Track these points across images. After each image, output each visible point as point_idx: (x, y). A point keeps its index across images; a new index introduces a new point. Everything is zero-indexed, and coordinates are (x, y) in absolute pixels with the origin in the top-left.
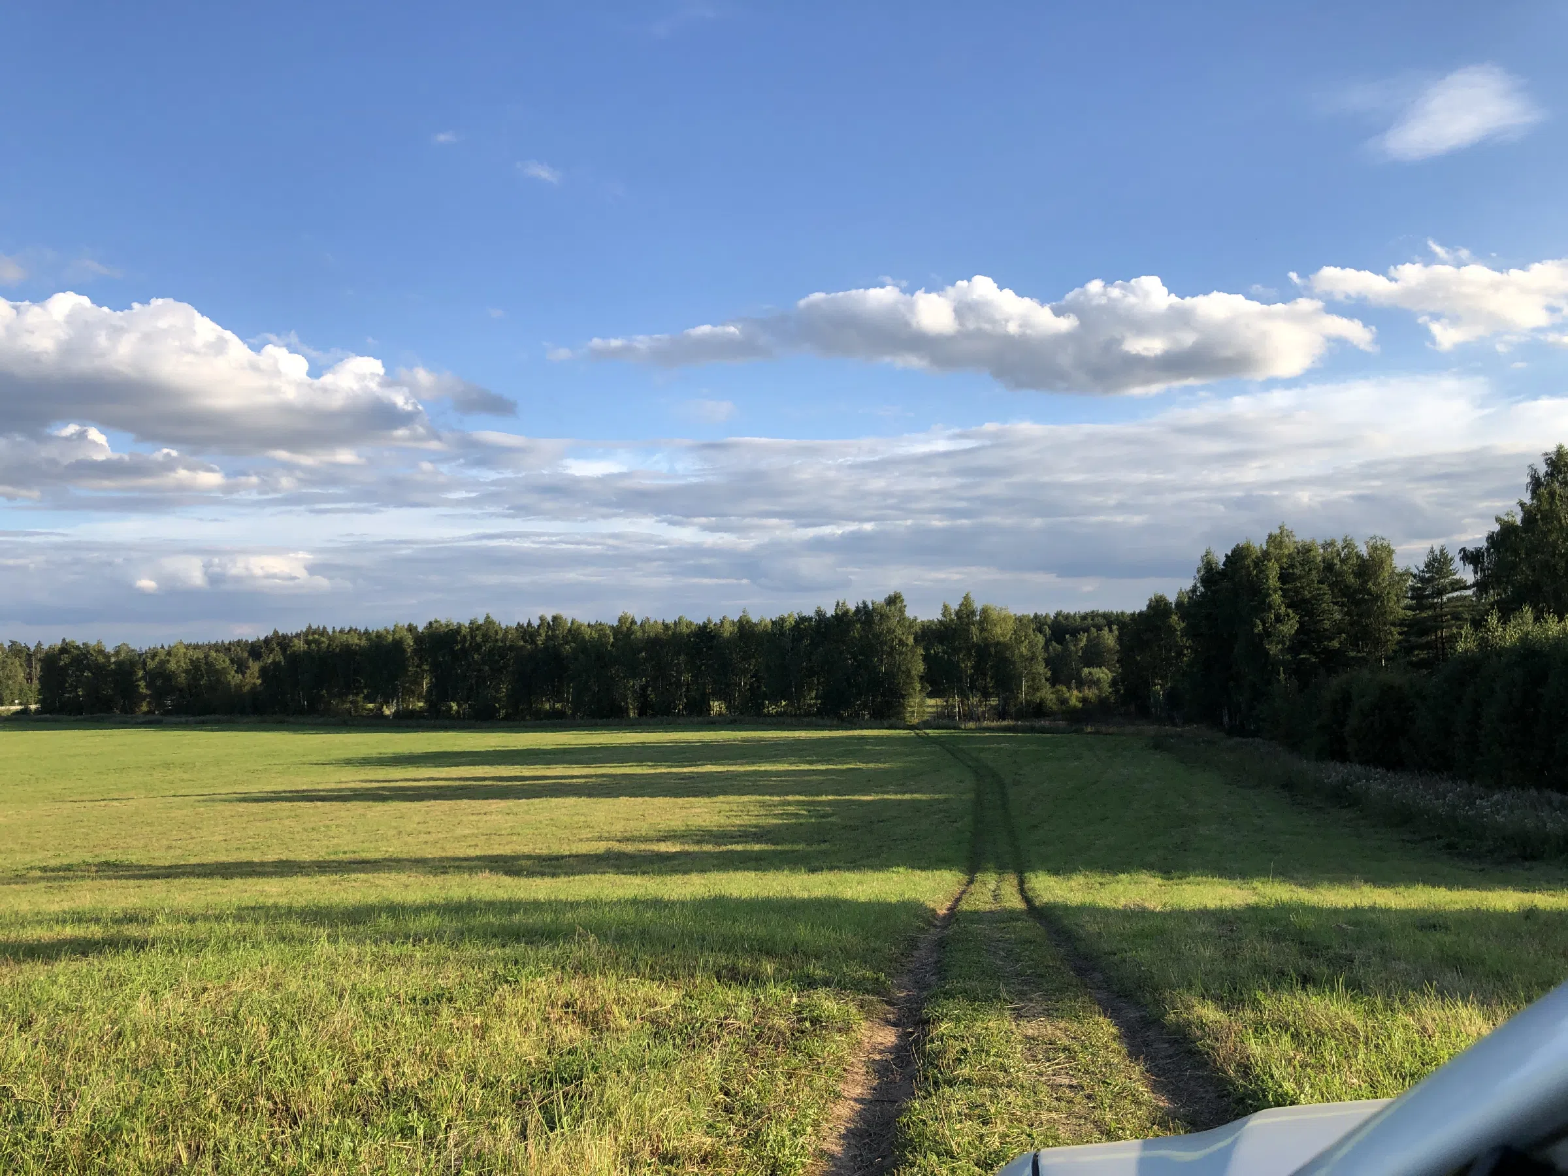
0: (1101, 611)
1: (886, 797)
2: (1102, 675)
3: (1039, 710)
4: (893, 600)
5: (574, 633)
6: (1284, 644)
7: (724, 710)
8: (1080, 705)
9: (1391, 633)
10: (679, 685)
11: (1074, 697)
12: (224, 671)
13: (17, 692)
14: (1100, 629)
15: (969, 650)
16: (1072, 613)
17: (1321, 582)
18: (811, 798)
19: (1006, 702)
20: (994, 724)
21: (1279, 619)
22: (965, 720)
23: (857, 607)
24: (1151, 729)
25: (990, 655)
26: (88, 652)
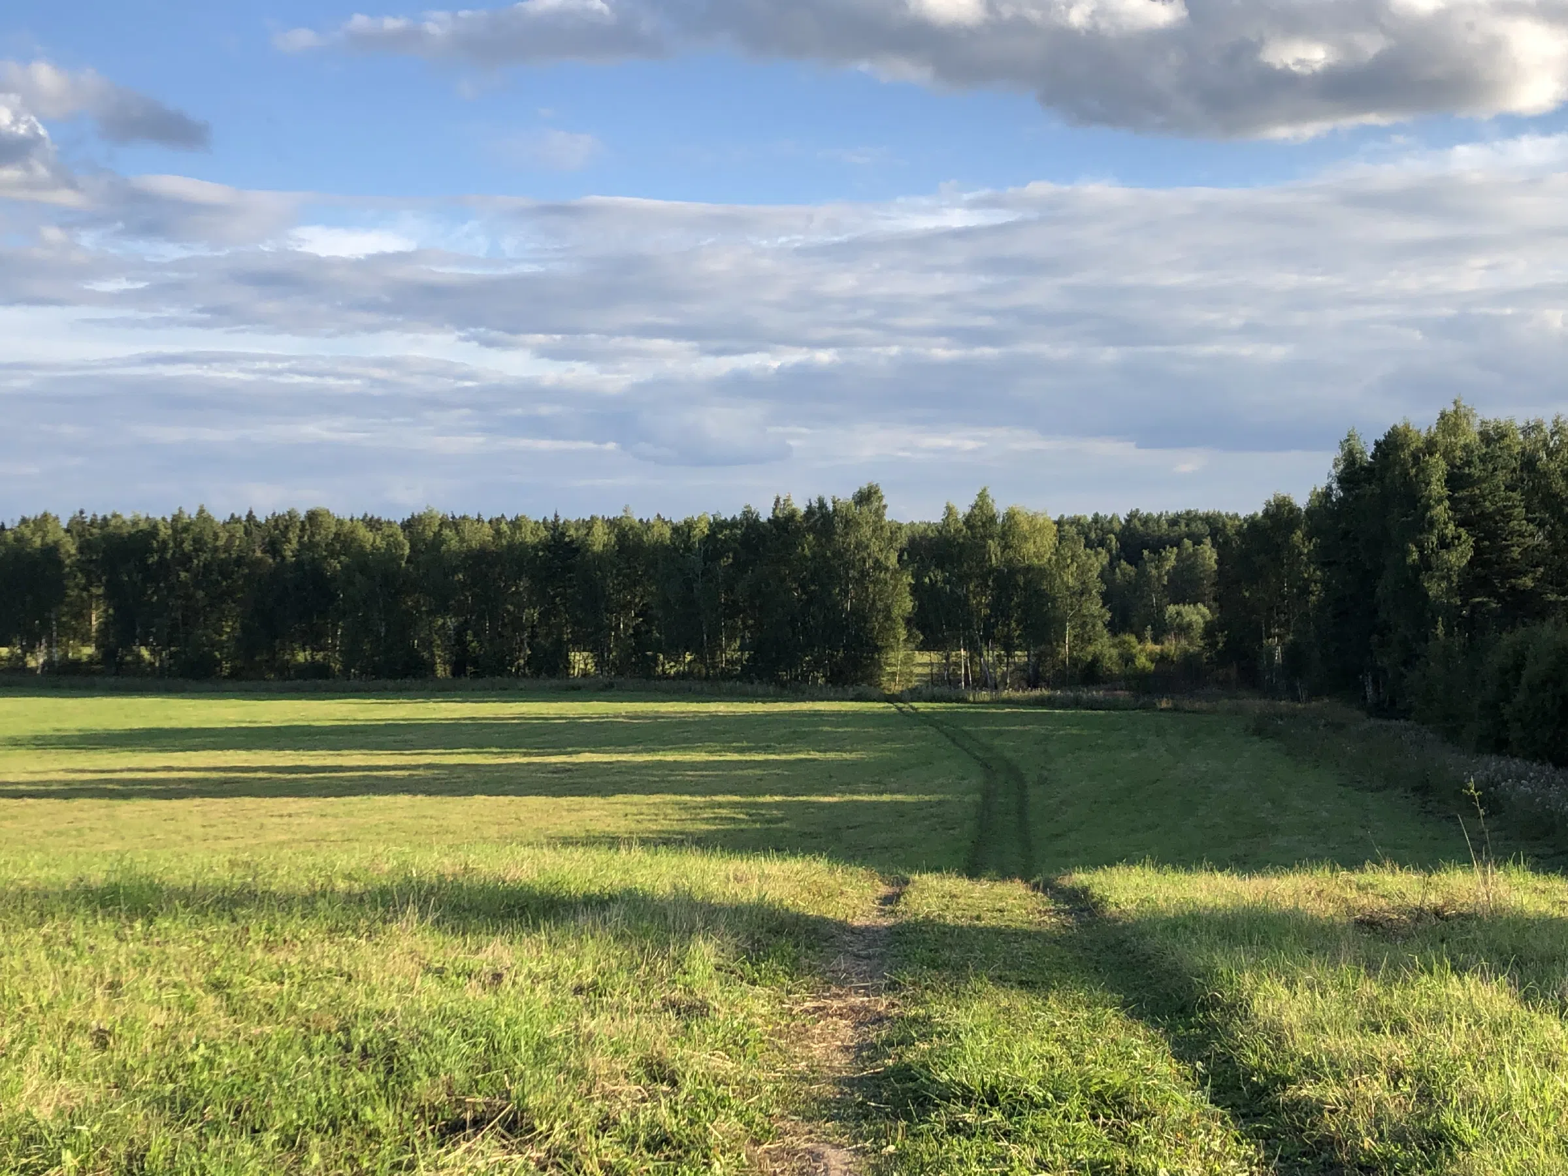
0: (1203, 510)
1: (856, 797)
2: (1194, 618)
3: (1091, 673)
4: (866, 497)
5: (344, 541)
6: (1450, 581)
7: (591, 668)
8: (1152, 666)
10: (517, 625)
11: (1145, 652)
14: (1197, 541)
15: (984, 578)
16: (1156, 515)
17: (1510, 488)
18: (751, 799)
19: (1039, 660)
20: (1019, 694)
21: (1445, 544)
22: (974, 688)
23: (810, 507)
24: (1256, 705)
25: (1016, 586)
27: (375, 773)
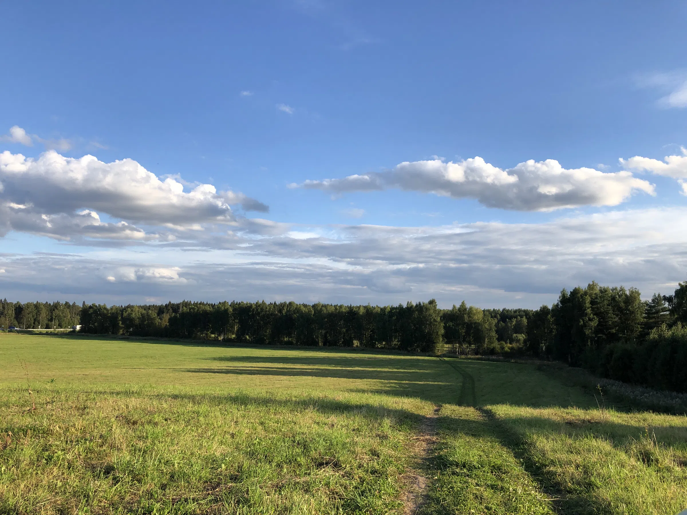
0: (523, 309)
1: (428, 383)
2: (521, 338)
3: (492, 352)
4: (432, 302)
5: (298, 310)
6: (592, 330)
7: (359, 345)
8: (509, 351)
9: (638, 327)
10: (340, 333)
11: (507, 346)
12: (154, 319)
13: (67, 323)
14: (522, 317)
15: (463, 325)
16: (510, 310)
17: (608, 305)
18: (400, 382)
19: (478, 347)
20: (473, 357)
21: (590, 320)
22: (460, 355)
23: (417, 304)
24: (538, 362)
25: (472, 327)
26: (100, 308)
27: (303, 370)
